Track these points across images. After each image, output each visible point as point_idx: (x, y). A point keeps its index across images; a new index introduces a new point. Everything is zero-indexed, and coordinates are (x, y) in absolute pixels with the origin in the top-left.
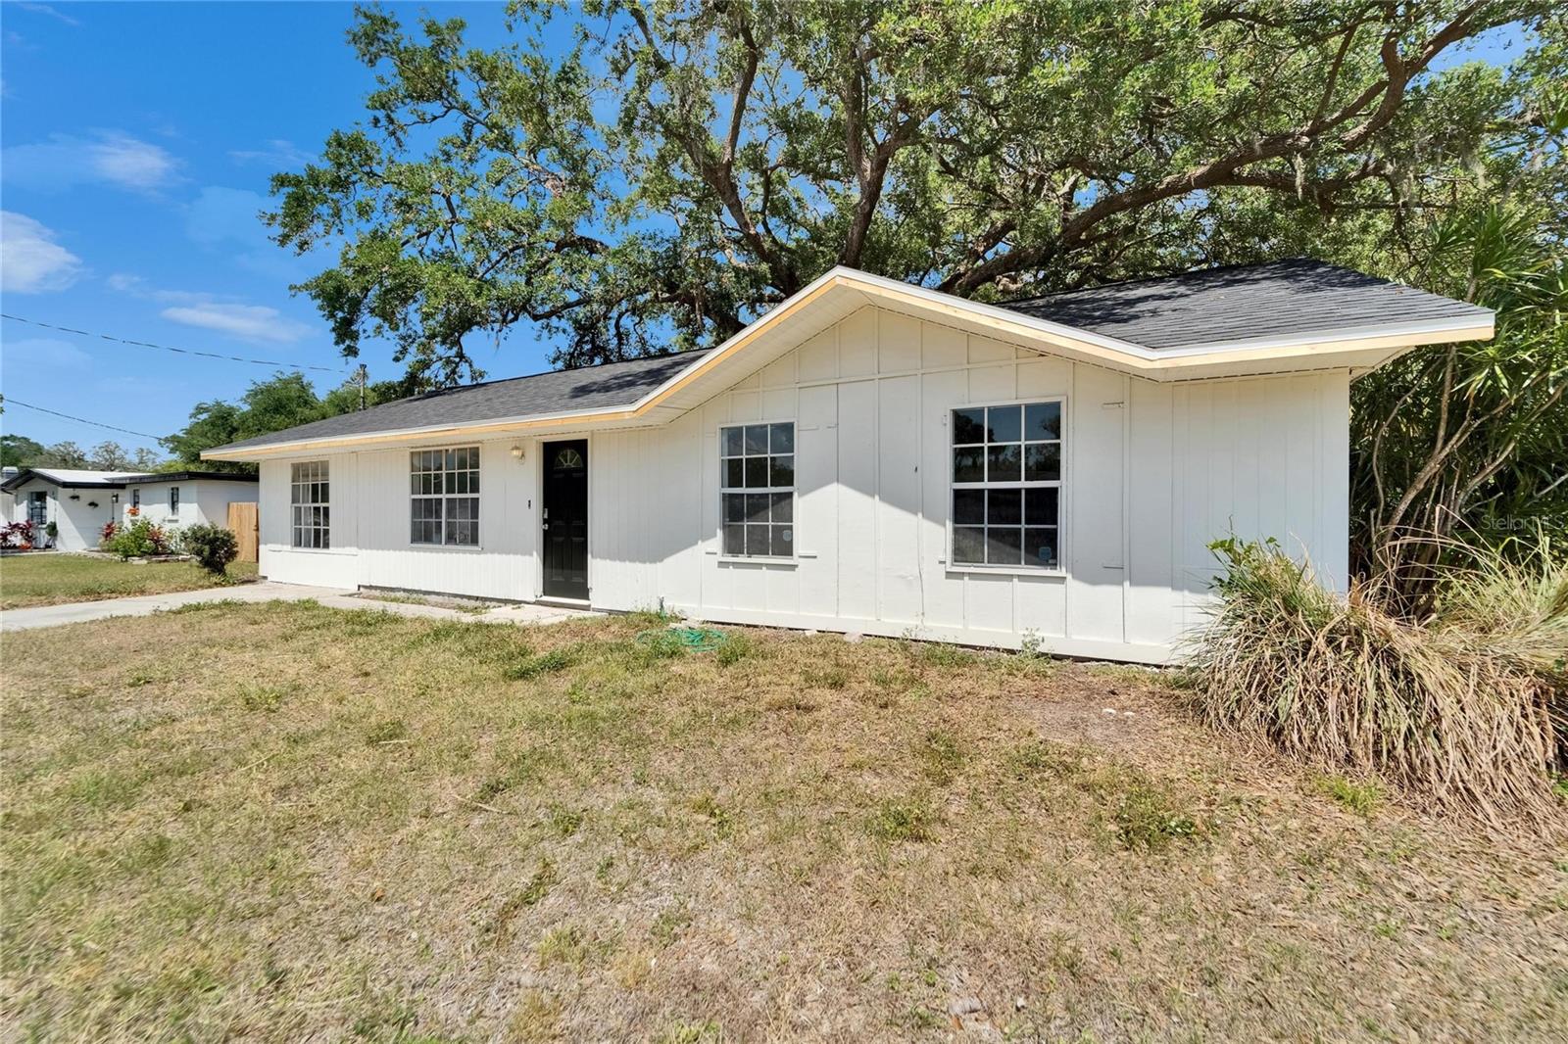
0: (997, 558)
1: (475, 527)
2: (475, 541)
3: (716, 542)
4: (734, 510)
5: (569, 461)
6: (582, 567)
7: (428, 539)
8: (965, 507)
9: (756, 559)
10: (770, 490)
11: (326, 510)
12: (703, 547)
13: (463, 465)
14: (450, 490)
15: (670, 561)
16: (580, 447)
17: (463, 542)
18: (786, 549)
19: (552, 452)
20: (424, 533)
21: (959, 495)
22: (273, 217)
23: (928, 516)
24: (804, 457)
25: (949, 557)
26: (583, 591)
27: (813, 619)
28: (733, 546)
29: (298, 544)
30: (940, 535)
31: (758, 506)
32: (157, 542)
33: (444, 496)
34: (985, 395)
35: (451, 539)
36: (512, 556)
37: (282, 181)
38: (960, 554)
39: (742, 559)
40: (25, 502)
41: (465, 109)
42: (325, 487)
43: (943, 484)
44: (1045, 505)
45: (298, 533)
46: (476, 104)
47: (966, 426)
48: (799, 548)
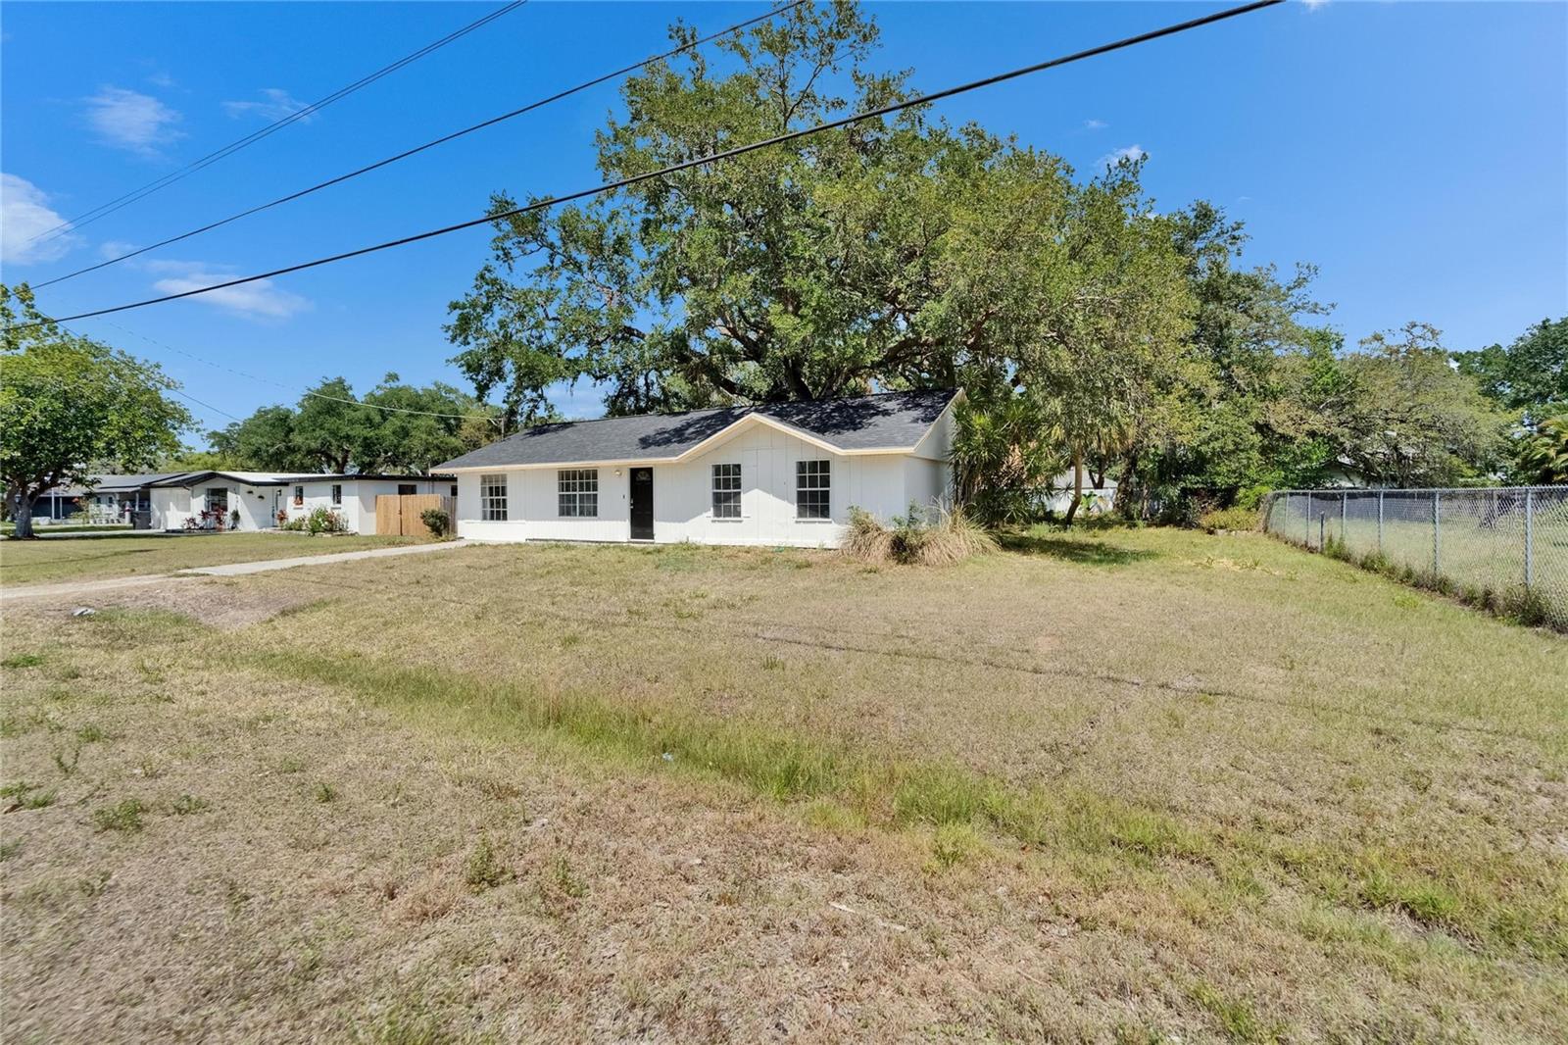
0: (812, 516)
1: (595, 508)
2: (595, 514)
3: (711, 512)
4: (718, 499)
5: (643, 478)
6: (651, 526)
7: (569, 514)
8: (801, 497)
9: (727, 519)
10: (732, 490)
11: (504, 500)
12: (705, 515)
13: (588, 478)
14: (581, 490)
15: (690, 521)
16: (649, 471)
17: (589, 514)
18: (738, 514)
19: (634, 472)
20: (566, 510)
21: (799, 493)
22: (449, 327)
23: (789, 502)
24: (745, 477)
25: (795, 515)
26: (651, 536)
27: (748, 541)
28: (717, 514)
29: (485, 518)
30: (794, 508)
31: (727, 497)
32: (331, 522)
33: (578, 493)
34: (808, 458)
35: (581, 514)
36: (614, 522)
37: (454, 306)
38: (800, 515)
39: (721, 519)
40: (203, 496)
41: (551, 246)
42: (504, 488)
43: (793, 489)
44: (825, 496)
45: (484, 512)
46: (558, 243)
47: (801, 466)
48: (743, 514)
